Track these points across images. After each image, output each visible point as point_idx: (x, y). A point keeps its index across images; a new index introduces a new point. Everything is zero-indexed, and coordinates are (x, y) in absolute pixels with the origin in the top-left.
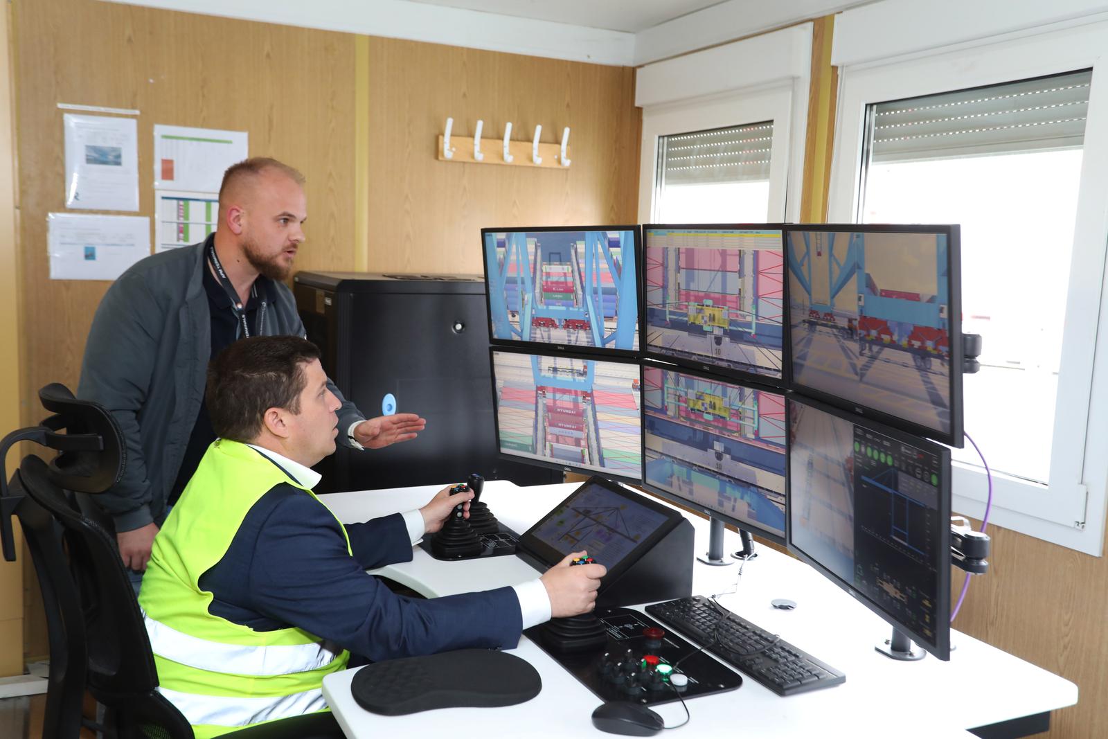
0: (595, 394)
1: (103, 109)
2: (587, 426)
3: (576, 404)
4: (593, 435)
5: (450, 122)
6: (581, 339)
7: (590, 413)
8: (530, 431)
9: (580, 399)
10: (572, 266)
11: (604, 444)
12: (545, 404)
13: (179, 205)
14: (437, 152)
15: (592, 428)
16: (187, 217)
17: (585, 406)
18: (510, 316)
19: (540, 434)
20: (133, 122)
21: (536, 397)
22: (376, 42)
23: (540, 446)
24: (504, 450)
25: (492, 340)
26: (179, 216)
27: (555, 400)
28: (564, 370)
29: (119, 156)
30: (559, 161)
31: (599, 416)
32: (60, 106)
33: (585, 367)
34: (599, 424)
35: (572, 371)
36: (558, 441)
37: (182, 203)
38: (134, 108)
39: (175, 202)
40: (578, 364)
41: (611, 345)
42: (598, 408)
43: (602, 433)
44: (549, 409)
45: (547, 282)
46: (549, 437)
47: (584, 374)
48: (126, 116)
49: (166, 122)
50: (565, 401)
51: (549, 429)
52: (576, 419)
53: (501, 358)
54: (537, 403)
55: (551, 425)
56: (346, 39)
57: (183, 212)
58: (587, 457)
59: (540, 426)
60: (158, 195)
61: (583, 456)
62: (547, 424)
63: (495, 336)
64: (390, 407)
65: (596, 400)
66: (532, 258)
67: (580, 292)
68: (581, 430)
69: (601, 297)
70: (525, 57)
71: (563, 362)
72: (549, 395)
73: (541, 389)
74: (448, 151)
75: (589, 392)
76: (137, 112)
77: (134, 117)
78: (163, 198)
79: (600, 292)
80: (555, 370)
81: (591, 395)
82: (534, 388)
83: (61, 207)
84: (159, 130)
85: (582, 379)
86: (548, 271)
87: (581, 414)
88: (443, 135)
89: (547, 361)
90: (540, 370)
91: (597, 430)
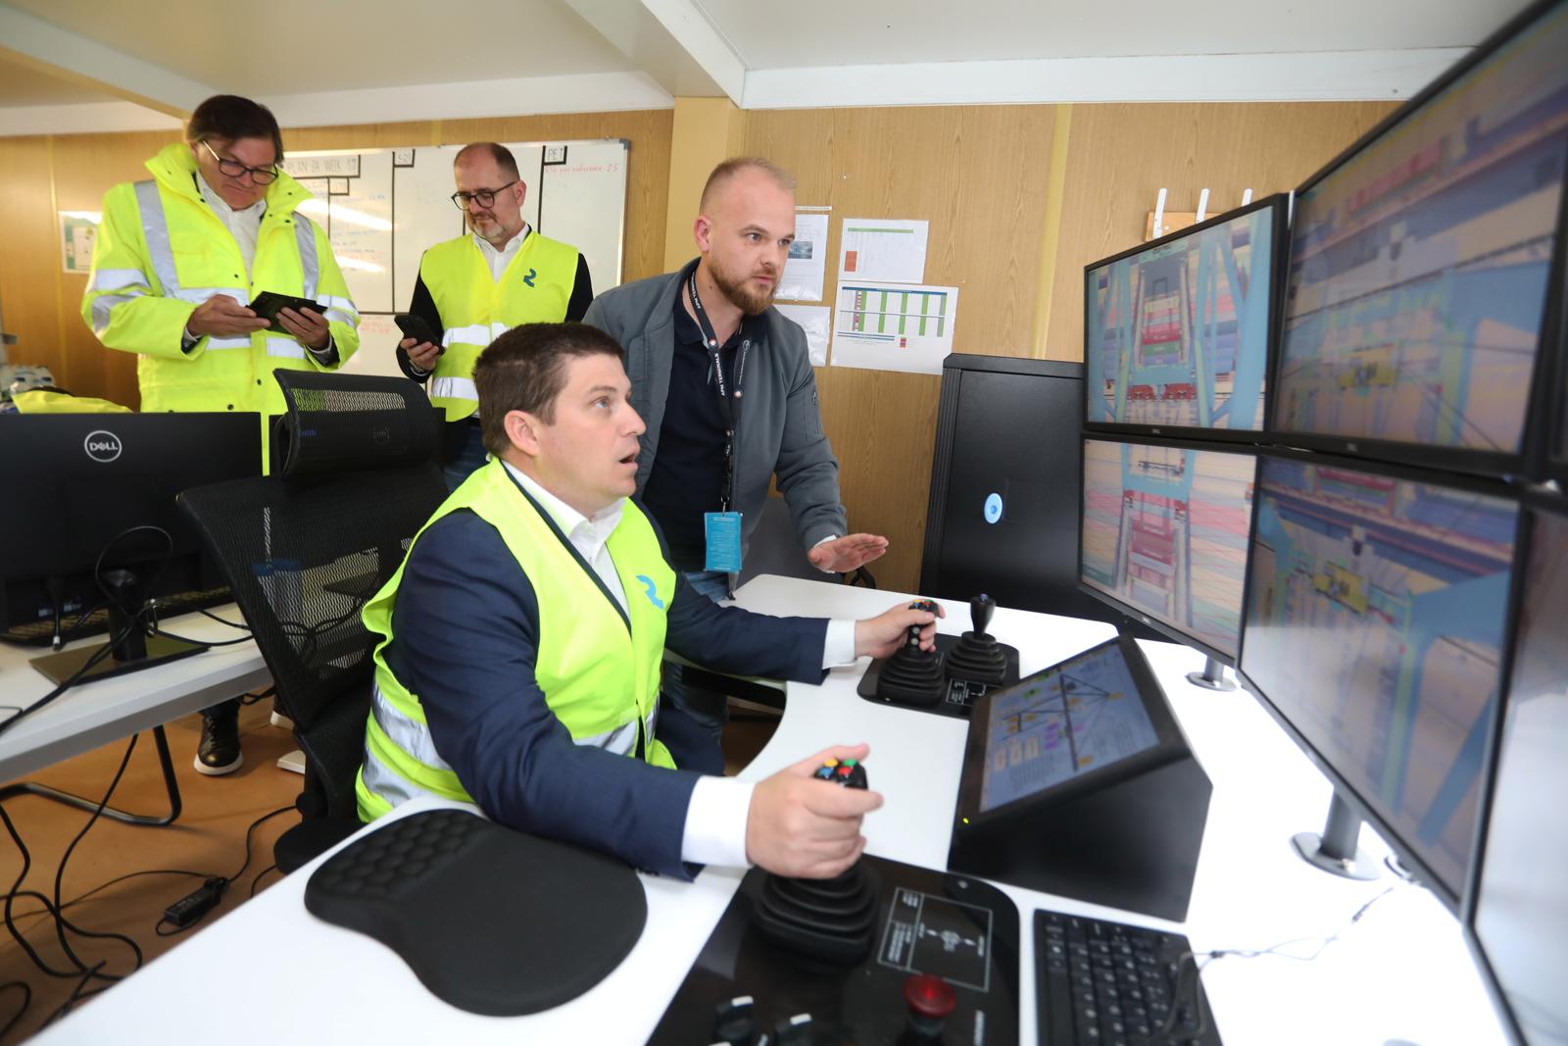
0: (1192, 506)
2: (1177, 560)
3: (1166, 520)
4: (1182, 573)
5: (1163, 193)
6: (1182, 414)
7: (1182, 537)
8: (1112, 556)
9: (1172, 513)
10: (1180, 298)
11: (1196, 589)
12: (1131, 519)
13: (857, 295)
14: (1144, 233)
15: (1182, 561)
16: (863, 307)
17: (1177, 525)
18: (1105, 387)
19: (1122, 561)
20: (826, 217)
21: (1123, 506)
22: (1079, 109)
23: (1120, 580)
24: (1087, 580)
25: (1085, 424)
26: (856, 306)
27: (1142, 512)
28: (1157, 466)
29: (810, 250)
31: (1194, 542)
33: (1183, 461)
34: (1193, 556)
35: (1167, 467)
36: (1140, 576)
37: (860, 293)
38: (827, 204)
39: (854, 292)
40: (1173, 455)
41: (1222, 424)
42: (1193, 529)
44: (1135, 526)
45: (1148, 328)
46: (1131, 568)
47: (1179, 472)
48: (821, 213)
49: (854, 216)
50: (1154, 515)
51: (1132, 556)
52: (1164, 543)
53: (1092, 449)
54: (1122, 516)
55: (1136, 550)
56: (1046, 111)
57: (860, 302)
58: (1171, 607)
59: (1123, 549)
60: (840, 285)
61: (1167, 605)
62: (1130, 548)
63: (1091, 419)
64: (995, 509)
65: (1192, 515)
66: (1134, 294)
67: (1186, 337)
68: (1167, 561)
69: (1214, 338)
71: (1157, 454)
72: (1137, 504)
73: (1128, 494)
74: (1158, 230)
75: (1184, 501)
76: (830, 208)
77: (826, 212)
78: (844, 288)
79: (1214, 331)
80: (1146, 465)
81: (1186, 507)
82: (1121, 493)
84: (848, 223)
85: (1177, 480)
86: (1151, 311)
87: (1170, 537)
88: (1154, 211)
89: (1140, 452)
90: (1130, 465)
91: (1188, 564)
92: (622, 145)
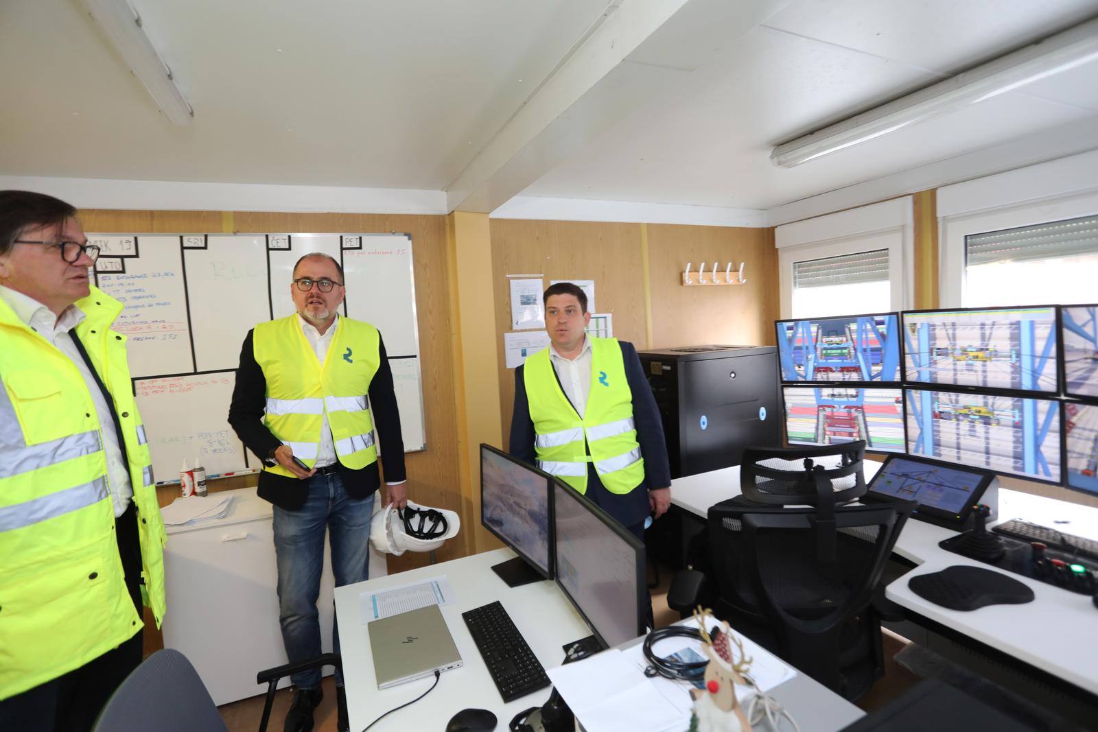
0: (864, 407)
1: (527, 276)
2: (858, 425)
3: (849, 413)
4: (863, 430)
5: (688, 265)
6: (854, 377)
7: (861, 418)
8: (813, 430)
9: (853, 410)
10: (846, 337)
11: (871, 434)
12: (824, 415)
14: (682, 282)
15: (862, 426)
17: (857, 414)
18: (797, 368)
19: (821, 432)
21: (818, 411)
22: (651, 227)
23: (820, 438)
24: (790, 442)
25: (783, 382)
27: (833, 412)
28: (840, 395)
29: (535, 300)
30: (738, 281)
31: (868, 419)
32: (508, 276)
33: (857, 392)
34: (868, 424)
35: (847, 396)
36: (835, 434)
38: (541, 273)
40: (852, 391)
41: (878, 379)
42: (866, 415)
43: (870, 428)
44: (827, 417)
46: (828, 433)
47: (856, 396)
48: (537, 278)
50: (840, 412)
51: (828, 429)
52: (851, 422)
53: (788, 391)
54: (818, 415)
55: (830, 426)
56: (637, 226)
59: (821, 427)
62: (826, 426)
63: (785, 379)
64: (704, 423)
65: (865, 411)
66: (814, 335)
68: (854, 427)
69: (869, 352)
70: (719, 227)
71: (839, 391)
72: (829, 410)
73: (821, 406)
74: (688, 279)
75: (860, 406)
76: (542, 275)
77: (541, 278)
79: (869, 351)
80: (833, 395)
81: (862, 408)
82: (817, 406)
83: (511, 329)
85: (854, 399)
87: (854, 419)
88: (685, 272)
89: (827, 391)
90: (821, 396)
91: (866, 427)
92: (406, 237)
